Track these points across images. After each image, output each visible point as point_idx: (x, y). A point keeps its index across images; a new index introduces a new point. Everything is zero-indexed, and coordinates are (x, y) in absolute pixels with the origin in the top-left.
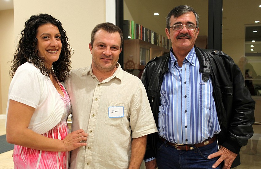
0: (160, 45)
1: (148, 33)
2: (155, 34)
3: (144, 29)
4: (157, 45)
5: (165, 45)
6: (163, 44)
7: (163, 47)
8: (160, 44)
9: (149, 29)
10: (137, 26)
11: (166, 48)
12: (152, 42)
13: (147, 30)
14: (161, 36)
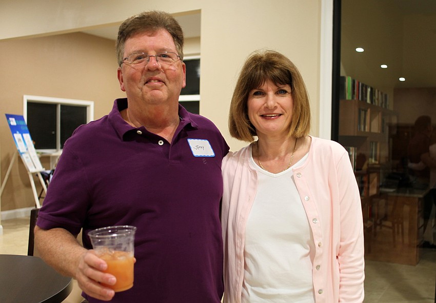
0: (377, 104)
1: (364, 88)
2: (372, 89)
3: (360, 84)
4: (374, 104)
5: (382, 103)
6: (380, 102)
7: (380, 105)
8: (376, 101)
9: (365, 83)
10: (354, 82)
11: (383, 106)
12: (368, 101)
13: (363, 85)
14: (378, 91)
